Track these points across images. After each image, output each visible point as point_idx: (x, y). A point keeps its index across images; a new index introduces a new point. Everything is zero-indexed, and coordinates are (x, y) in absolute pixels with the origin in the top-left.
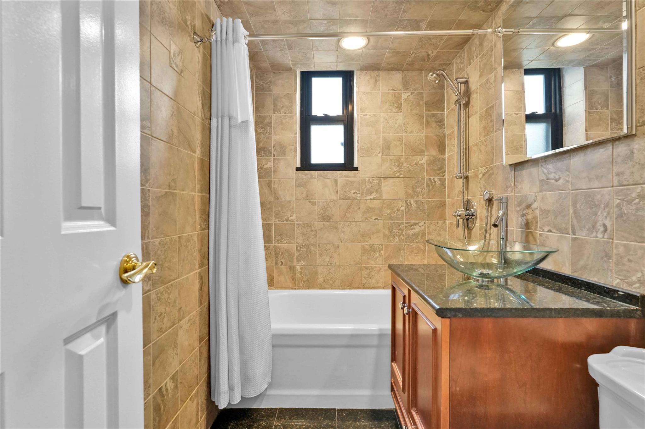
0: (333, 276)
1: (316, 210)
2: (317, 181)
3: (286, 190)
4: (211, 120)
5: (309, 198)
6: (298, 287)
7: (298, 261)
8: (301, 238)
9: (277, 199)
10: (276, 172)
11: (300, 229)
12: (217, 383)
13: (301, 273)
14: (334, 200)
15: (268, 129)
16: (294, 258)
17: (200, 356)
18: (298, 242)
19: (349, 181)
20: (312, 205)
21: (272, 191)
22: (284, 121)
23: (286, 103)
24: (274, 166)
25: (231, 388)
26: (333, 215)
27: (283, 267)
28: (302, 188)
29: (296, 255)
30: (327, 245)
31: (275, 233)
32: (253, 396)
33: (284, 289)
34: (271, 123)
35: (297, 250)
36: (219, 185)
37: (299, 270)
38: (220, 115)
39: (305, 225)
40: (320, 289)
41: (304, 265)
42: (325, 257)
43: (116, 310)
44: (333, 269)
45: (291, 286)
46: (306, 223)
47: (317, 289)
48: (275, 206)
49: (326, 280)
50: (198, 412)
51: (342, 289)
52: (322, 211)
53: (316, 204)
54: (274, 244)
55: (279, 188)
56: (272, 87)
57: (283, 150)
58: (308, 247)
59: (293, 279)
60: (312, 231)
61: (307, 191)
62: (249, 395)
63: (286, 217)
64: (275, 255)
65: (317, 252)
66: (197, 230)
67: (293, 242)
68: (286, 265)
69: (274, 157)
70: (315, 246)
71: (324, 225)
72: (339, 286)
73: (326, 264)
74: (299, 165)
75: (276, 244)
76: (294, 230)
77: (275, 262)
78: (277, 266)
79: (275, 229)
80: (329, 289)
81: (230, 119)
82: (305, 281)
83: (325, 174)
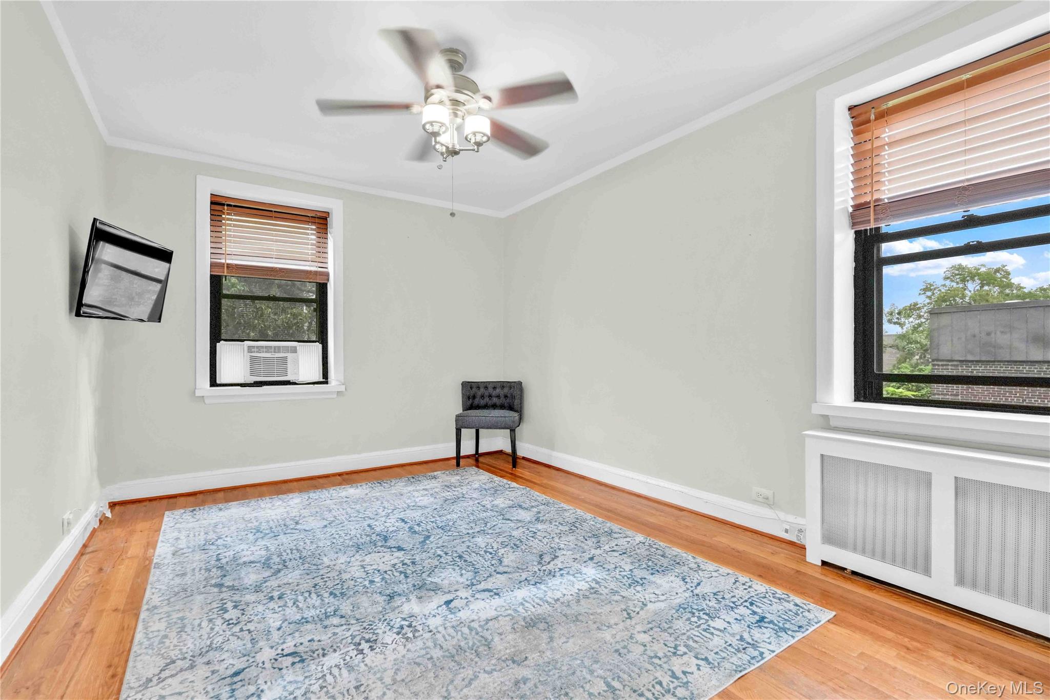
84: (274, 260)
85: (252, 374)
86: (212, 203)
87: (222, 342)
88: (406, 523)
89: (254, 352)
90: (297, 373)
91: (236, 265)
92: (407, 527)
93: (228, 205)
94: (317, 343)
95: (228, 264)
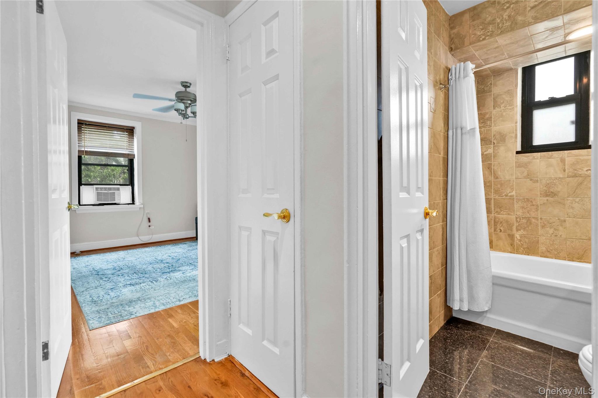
0: (557, 248)
1: (538, 187)
2: (540, 161)
3: (506, 171)
4: (449, 132)
5: (531, 177)
6: (517, 251)
7: (518, 230)
8: (521, 211)
9: (497, 178)
10: (496, 156)
11: (520, 203)
12: (451, 296)
13: (520, 241)
14: (560, 178)
15: (489, 123)
16: (513, 227)
17: (442, 274)
18: (518, 214)
19: (580, 159)
20: (534, 182)
21: (491, 172)
22: (504, 114)
23: (507, 99)
24: (493, 152)
25: (461, 300)
26: (559, 192)
27: (502, 235)
28: (523, 168)
29: (515, 225)
30: (550, 219)
31: (494, 206)
32: (477, 311)
33: (503, 252)
34: (491, 118)
35: (517, 221)
36: (454, 172)
37: (519, 238)
38: (455, 127)
39: (526, 200)
40: (541, 256)
41: (524, 234)
42: (548, 229)
43: (423, 228)
44: (558, 241)
45: (510, 250)
46: (527, 199)
47: (539, 257)
48: (494, 184)
49: (549, 250)
50: (440, 306)
51: (569, 260)
52: (545, 188)
53: (538, 182)
54: (493, 215)
55: (499, 169)
56: (492, 88)
57: (502, 138)
58: (528, 219)
59: (512, 245)
60: (533, 205)
61: (528, 171)
62: (474, 309)
63: (505, 193)
64: (494, 223)
65: (539, 224)
66: (441, 200)
67: (512, 214)
68: (505, 232)
69: (494, 144)
70: (537, 219)
71: (547, 200)
72: (565, 257)
73: (550, 236)
74: (519, 149)
75: (496, 215)
76: (513, 204)
77: (494, 229)
78: (496, 232)
79: (494, 203)
80: (552, 258)
81: (461, 129)
82: (525, 248)
83: (549, 154)
84: (108, 149)
85: (98, 200)
86: (78, 123)
87: (83, 186)
88: (170, 257)
89: (99, 190)
90: (120, 200)
91: (90, 151)
92: (171, 258)
93: (85, 124)
94: (129, 186)
95: (86, 151)
